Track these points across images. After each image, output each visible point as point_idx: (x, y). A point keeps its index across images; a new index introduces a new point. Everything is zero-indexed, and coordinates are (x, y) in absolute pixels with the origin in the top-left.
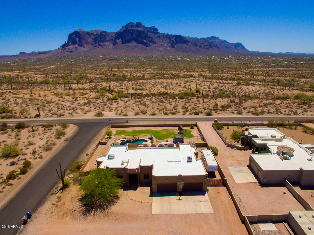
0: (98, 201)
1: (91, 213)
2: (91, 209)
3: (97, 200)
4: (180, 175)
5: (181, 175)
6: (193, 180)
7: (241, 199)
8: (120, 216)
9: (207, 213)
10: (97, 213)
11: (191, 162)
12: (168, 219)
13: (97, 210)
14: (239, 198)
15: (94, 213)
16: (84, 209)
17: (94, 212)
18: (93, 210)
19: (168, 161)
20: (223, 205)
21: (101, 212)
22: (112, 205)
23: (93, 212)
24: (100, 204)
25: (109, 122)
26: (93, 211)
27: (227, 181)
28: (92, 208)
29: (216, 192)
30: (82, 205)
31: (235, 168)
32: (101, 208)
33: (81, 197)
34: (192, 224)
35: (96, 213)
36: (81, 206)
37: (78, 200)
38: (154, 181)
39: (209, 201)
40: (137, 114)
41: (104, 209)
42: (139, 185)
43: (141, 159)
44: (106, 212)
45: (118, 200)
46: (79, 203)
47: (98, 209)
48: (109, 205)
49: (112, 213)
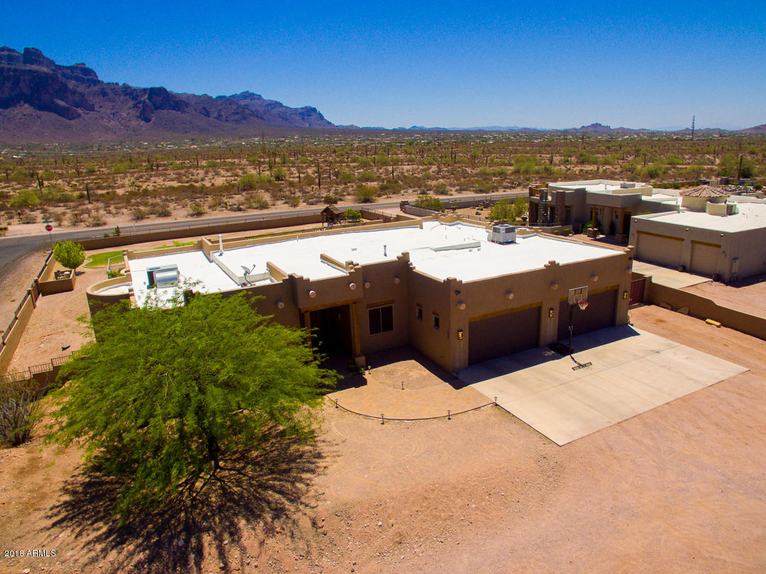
0: (199, 484)
1: (198, 564)
2: (187, 541)
8: (406, 512)
10: (243, 550)
11: (513, 242)
13: (235, 533)
15: (222, 554)
16: (131, 554)
17: (214, 551)
18: (207, 539)
19: (437, 250)
21: (270, 531)
22: (306, 475)
23: (210, 551)
24: (226, 493)
25: (48, 233)
26: (206, 551)
28: (193, 529)
30: (98, 540)
32: (253, 514)
33: (67, 498)
35: (234, 555)
36: (99, 547)
37: (49, 522)
38: (463, 307)
39: (678, 344)
40: (139, 217)
41: (279, 512)
42: (362, 361)
43: (324, 258)
44: (305, 523)
45: (320, 444)
46: (65, 535)
47: (233, 524)
48: (293, 483)
49: (344, 514)
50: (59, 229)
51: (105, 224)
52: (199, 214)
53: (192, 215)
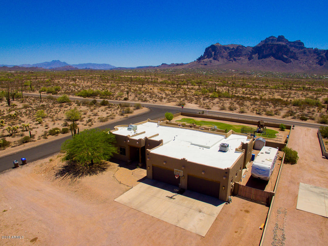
3: (81, 166)
4: (184, 159)
5: (186, 159)
6: (203, 173)
7: (285, 238)
8: (82, 188)
9: (191, 232)
11: (225, 152)
12: (126, 215)
14: (283, 235)
17: (65, 175)
18: (67, 173)
19: (191, 144)
20: (236, 232)
21: (71, 178)
22: (89, 175)
24: (79, 170)
27: (273, 197)
28: (68, 171)
29: (242, 209)
30: (64, 166)
31: (315, 187)
32: (74, 174)
34: (150, 237)
35: (66, 177)
39: (216, 216)
40: (222, 109)
41: (76, 176)
42: (140, 165)
45: (101, 173)
47: (71, 174)
48: (86, 174)
49: (79, 182)
50: (198, 108)
51: (210, 109)
52: (242, 112)
53: (239, 112)
